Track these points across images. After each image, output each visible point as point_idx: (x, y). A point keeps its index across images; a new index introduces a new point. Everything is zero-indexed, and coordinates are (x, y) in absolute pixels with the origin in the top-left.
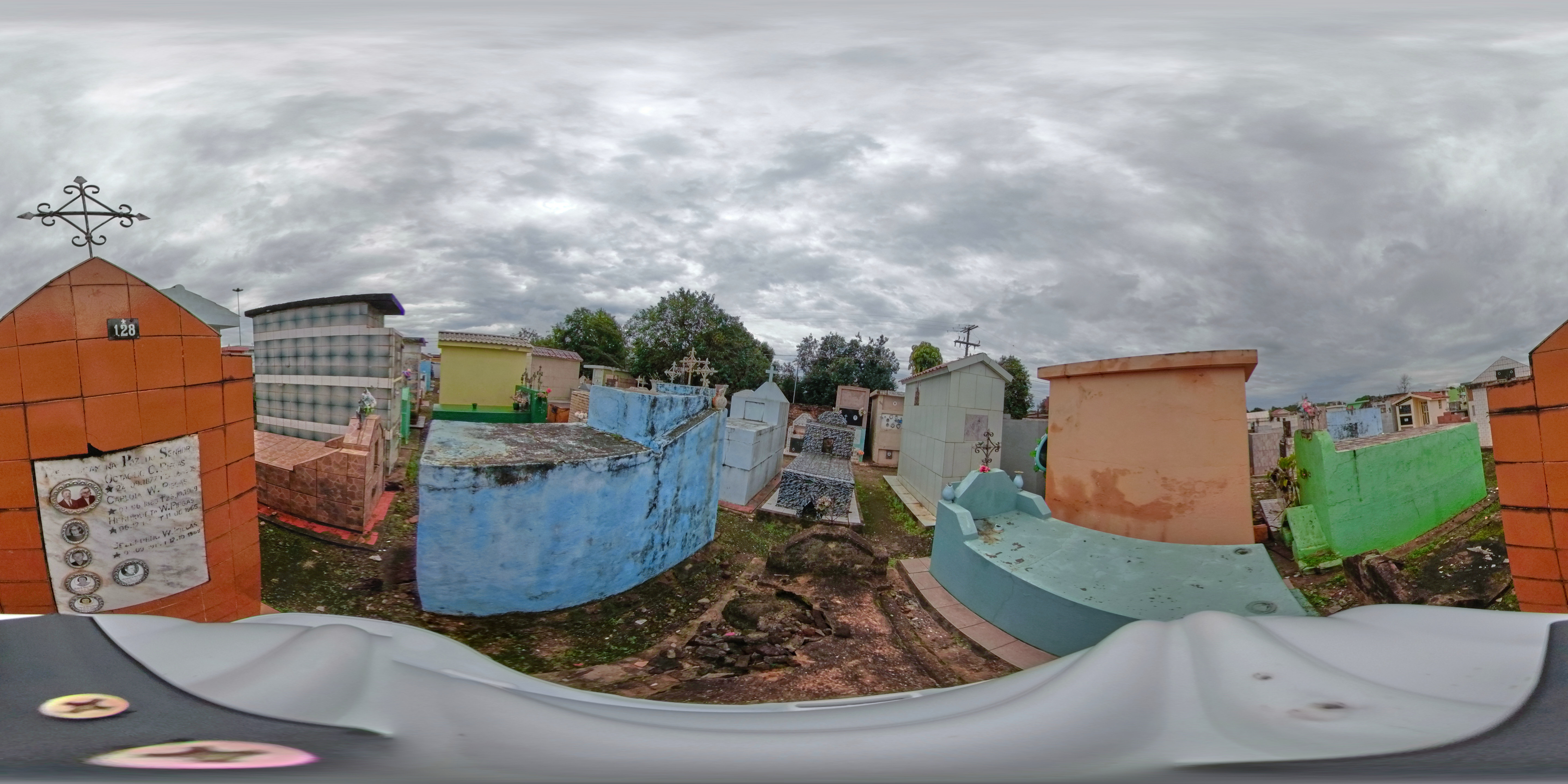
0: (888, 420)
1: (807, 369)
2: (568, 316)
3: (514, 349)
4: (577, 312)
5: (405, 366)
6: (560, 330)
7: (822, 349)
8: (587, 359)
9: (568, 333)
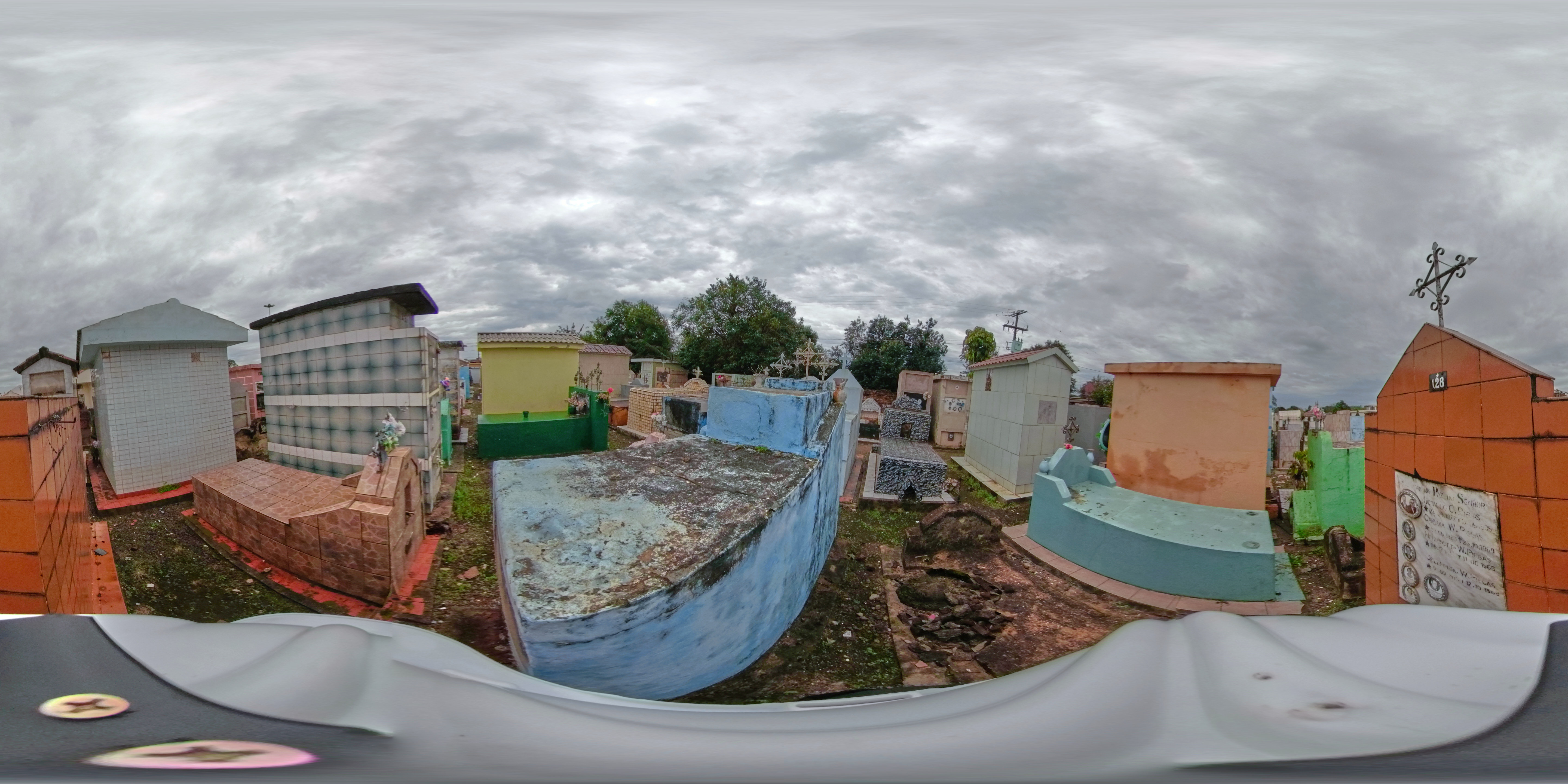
0: (950, 403)
1: (856, 352)
2: (608, 310)
3: (565, 346)
4: (618, 304)
5: (442, 374)
6: (600, 325)
7: (870, 332)
8: (636, 354)
9: (609, 327)
